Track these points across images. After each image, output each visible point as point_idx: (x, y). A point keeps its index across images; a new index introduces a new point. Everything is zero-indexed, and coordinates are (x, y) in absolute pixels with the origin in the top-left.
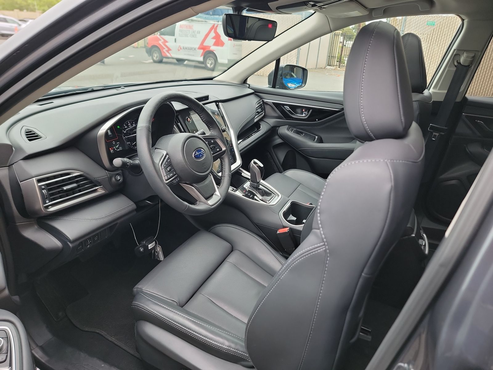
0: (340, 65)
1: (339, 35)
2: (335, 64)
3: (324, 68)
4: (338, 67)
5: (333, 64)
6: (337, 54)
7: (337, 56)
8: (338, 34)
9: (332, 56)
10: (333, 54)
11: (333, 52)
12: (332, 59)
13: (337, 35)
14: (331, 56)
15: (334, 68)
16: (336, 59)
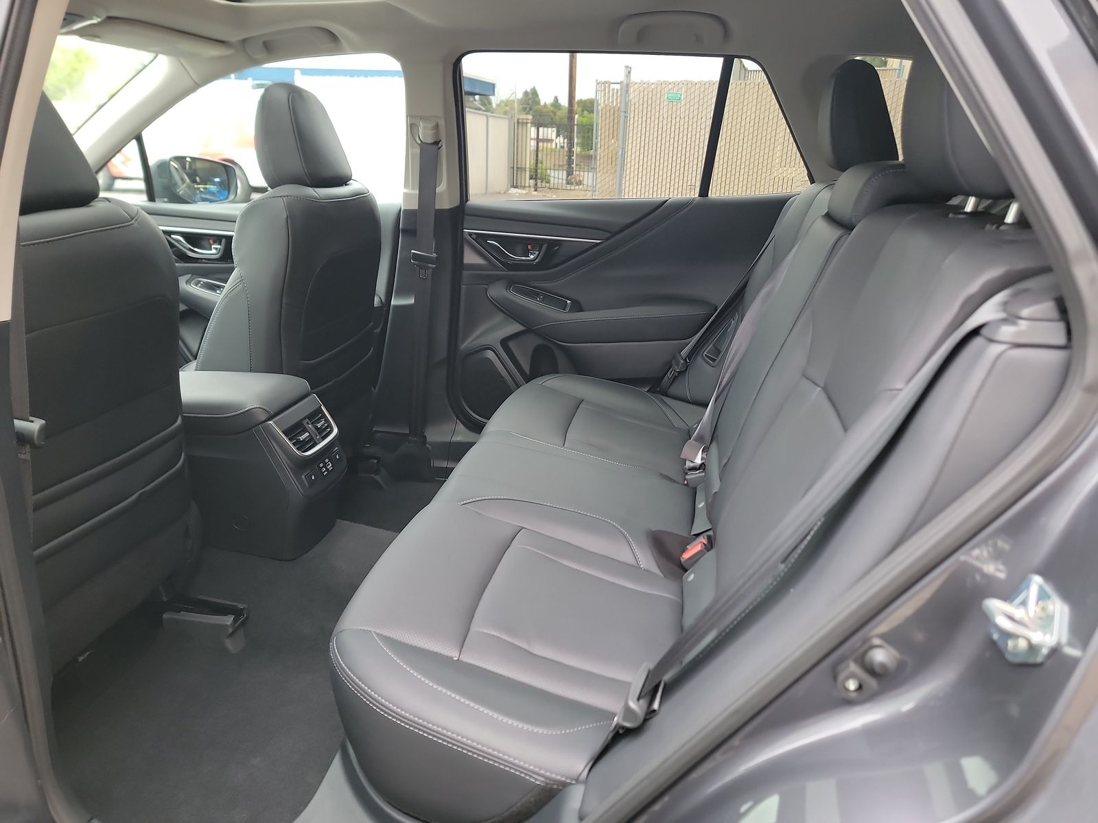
0: (536, 184)
1: (527, 123)
2: (527, 185)
3: (505, 193)
4: (533, 189)
5: (523, 184)
6: (529, 162)
7: (528, 166)
8: (525, 121)
9: (519, 166)
10: (519, 163)
11: (519, 159)
12: (519, 173)
13: (523, 123)
14: (517, 168)
15: (524, 192)
16: (528, 173)
